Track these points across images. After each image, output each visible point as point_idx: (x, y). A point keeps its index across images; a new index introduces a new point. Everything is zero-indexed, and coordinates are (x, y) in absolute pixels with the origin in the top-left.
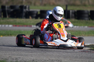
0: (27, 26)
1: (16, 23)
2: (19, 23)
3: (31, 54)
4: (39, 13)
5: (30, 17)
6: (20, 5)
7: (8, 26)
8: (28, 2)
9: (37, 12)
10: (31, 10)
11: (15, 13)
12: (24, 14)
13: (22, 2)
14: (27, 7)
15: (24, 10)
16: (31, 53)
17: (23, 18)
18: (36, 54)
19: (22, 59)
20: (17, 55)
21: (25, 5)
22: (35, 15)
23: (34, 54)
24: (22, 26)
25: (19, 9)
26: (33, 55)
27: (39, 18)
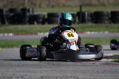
0: (31, 34)
3: (40, 70)
4: (46, 17)
5: (35, 23)
6: (21, 7)
7: (8, 35)
8: (32, 4)
9: (44, 16)
10: (36, 13)
11: (16, 18)
12: (27, 19)
13: (24, 4)
14: (31, 9)
15: (27, 14)
16: (40, 69)
17: (27, 24)
18: (46, 69)
19: (30, 77)
20: (23, 72)
21: (28, 8)
22: (41, 20)
23: (44, 69)
24: (26, 34)
25: (21, 12)
26: (42, 72)
27: (46, 23)
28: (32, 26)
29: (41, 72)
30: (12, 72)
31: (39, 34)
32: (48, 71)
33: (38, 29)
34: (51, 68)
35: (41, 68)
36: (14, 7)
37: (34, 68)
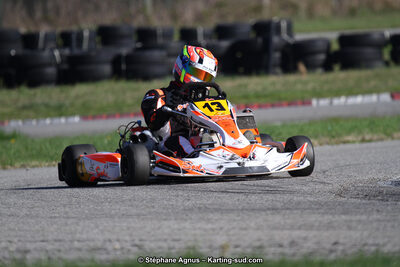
1: (246, 97)
2: (258, 96)
3: (346, 221)
4: (335, 47)
5: (302, 67)
9: (328, 44)
15: (275, 40)
16: (343, 217)
18: (364, 217)
20: (292, 228)
23: (358, 217)
24: (273, 106)
27: (337, 67)
28: (291, 78)
29: (350, 228)
30: (258, 229)
31: (314, 102)
32: (371, 222)
33: (310, 86)
34: (378, 211)
35: (345, 213)
36: (230, 20)
37: (323, 214)
